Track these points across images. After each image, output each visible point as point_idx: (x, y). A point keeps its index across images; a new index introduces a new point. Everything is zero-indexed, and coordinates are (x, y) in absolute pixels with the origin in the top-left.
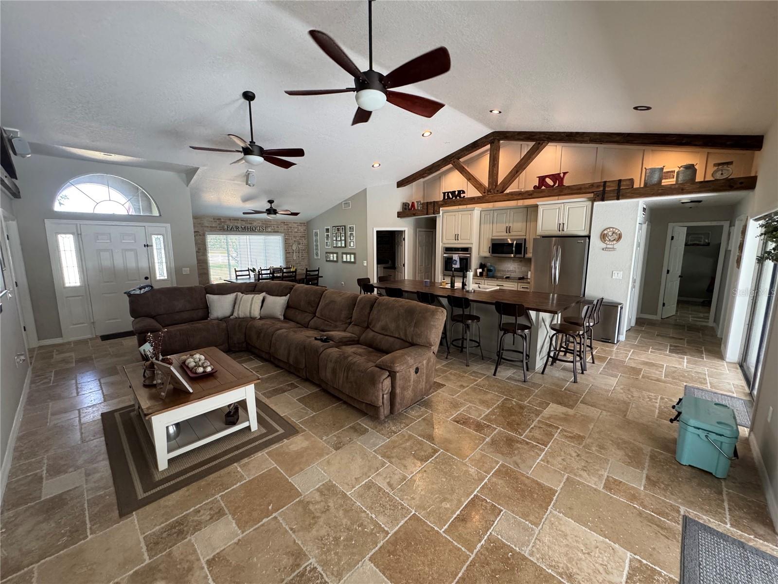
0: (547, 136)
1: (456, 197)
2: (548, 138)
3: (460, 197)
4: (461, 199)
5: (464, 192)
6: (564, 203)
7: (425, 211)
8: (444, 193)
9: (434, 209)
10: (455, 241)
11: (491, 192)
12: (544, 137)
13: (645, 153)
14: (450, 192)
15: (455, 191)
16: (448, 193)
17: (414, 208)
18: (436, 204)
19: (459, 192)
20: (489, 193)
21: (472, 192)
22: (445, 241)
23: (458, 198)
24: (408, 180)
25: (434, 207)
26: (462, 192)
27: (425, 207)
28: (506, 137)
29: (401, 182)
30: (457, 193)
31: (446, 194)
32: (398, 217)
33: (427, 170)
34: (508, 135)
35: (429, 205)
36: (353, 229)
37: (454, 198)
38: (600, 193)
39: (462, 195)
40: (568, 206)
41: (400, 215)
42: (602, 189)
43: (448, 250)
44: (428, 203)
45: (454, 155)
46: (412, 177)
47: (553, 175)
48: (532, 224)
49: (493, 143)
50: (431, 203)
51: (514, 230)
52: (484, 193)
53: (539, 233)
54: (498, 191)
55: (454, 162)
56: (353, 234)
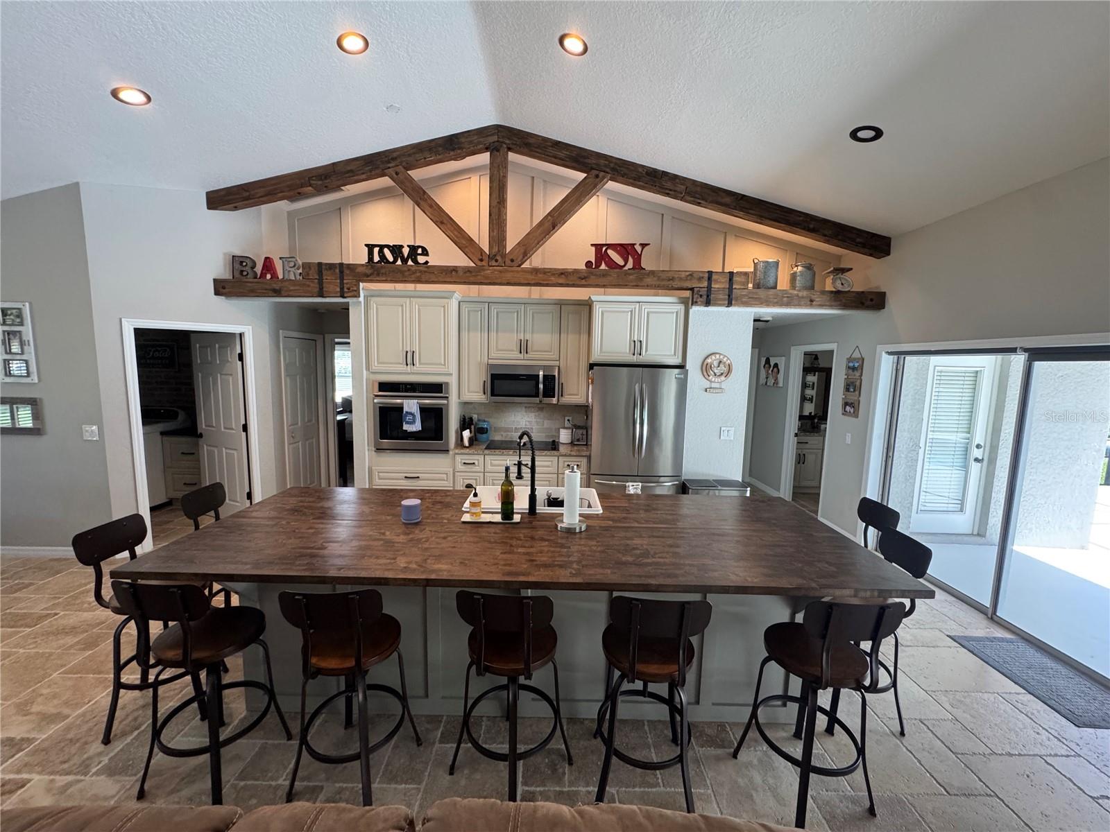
0: (612, 165)
1: (405, 261)
2: (613, 169)
3: (415, 261)
4: (419, 268)
5: (425, 252)
6: (639, 302)
7: (315, 286)
8: (370, 248)
9: (342, 284)
10: (403, 368)
11: (496, 261)
12: (606, 166)
13: (727, 237)
14: (388, 246)
15: (402, 247)
16: (382, 247)
17: (274, 275)
18: (347, 272)
19: (413, 249)
20: (494, 263)
21: (443, 252)
22: (375, 366)
23: (410, 262)
24: (248, 194)
25: (342, 279)
26: (420, 251)
27: (314, 275)
28: (528, 145)
29: (223, 193)
30: (406, 251)
31: (376, 250)
32: (217, 293)
33: (314, 178)
34: (532, 141)
35: (324, 272)
36: (20, 315)
37: (399, 262)
38: (704, 292)
39: (421, 259)
40: (646, 309)
41: (224, 288)
42: (705, 284)
43: (384, 386)
44: (324, 267)
45: (395, 155)
46: (263, 187)
47: (621, 245)
48: (570, 340)
49: (498, 151)
50: (331, 266)
51: (535, 349)
52: (481, 260)
53: (597, 357)
54: (512, 260)
55: (397, 173)
56: (20, 332)
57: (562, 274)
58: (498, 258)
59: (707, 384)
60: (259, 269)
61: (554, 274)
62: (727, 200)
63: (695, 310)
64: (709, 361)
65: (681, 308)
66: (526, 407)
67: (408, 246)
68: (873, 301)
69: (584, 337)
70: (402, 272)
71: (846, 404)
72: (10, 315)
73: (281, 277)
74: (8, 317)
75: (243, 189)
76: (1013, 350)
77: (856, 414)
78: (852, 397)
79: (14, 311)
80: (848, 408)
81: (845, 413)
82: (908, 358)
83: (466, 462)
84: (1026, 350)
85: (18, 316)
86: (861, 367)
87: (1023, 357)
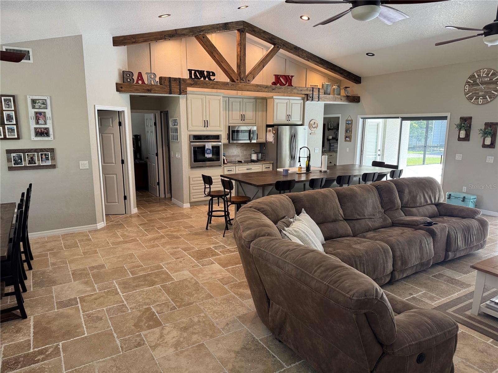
0: (283, 43)
1: (205, 78)
2: (283, 45)
3: (210, 79)
4: (211, 82)
5: (214, 74)
6: (289, 99)
7: (167, 89)
8: (190, 71)
12: (281, 43)
14: (198, 71)
15: (204, 71)
16: (195, 71)
17: (143, 82)
18: (182, 82)
19: (208, 72)
21: (221, 77)
22: (191, 128)
23: (207, 79)
24: (135, 40)
25: (180, 86)
26: (211, 74)
27: (167, 83)
28: (254, 31)
29: (122, 38)
30: (205, 73)
31: (193, 72)
32: (118, 90)
33: (167, 36)
34: (256, 29)
35: (172, 82)
36: (44, 103)
37: (202, 79)
38: (311, 95)
39: (212, 78)
40: (292, 101)
41: (122, 88)
42: (312, 93)
43: (197, 138)
44: (172, 79)
45: (203, 29)
46: (143, 38)
47: (284, 76)
48: (259, 114)
49: (243, 32)
50: (175, 79)
51: (247, 119)
52: (237, 80)
53: (275, 122)
54: (249, 81)
55: (203, 37)
56: (45, 112)
57: (267, 87)
58: (244, 79)
59: (310, 132)
60: (135, 77)
61: (263, 87)
62: (318, 60)
63: (308, 103)
64: (311, 122)
65: (302, 101)
66: (237, 145)
67: (207, 72)
68: (355, 99)
69: (265, 113)
70: (206, 84)
71: (346, 137)
72: (38, 103)
73: (146, 82)
74: (36, 104)
75: (132, 37)
76: (398, 118)
77: (350, 141)
78: (348, 135)
79: (41, 101)
80: (347, 139)
81: (346, 141)
82: (367, 120)
83: (229, 170)
84: (401, 118)
85: (44, 104)
86: (352, 123)
87: (400, 120)
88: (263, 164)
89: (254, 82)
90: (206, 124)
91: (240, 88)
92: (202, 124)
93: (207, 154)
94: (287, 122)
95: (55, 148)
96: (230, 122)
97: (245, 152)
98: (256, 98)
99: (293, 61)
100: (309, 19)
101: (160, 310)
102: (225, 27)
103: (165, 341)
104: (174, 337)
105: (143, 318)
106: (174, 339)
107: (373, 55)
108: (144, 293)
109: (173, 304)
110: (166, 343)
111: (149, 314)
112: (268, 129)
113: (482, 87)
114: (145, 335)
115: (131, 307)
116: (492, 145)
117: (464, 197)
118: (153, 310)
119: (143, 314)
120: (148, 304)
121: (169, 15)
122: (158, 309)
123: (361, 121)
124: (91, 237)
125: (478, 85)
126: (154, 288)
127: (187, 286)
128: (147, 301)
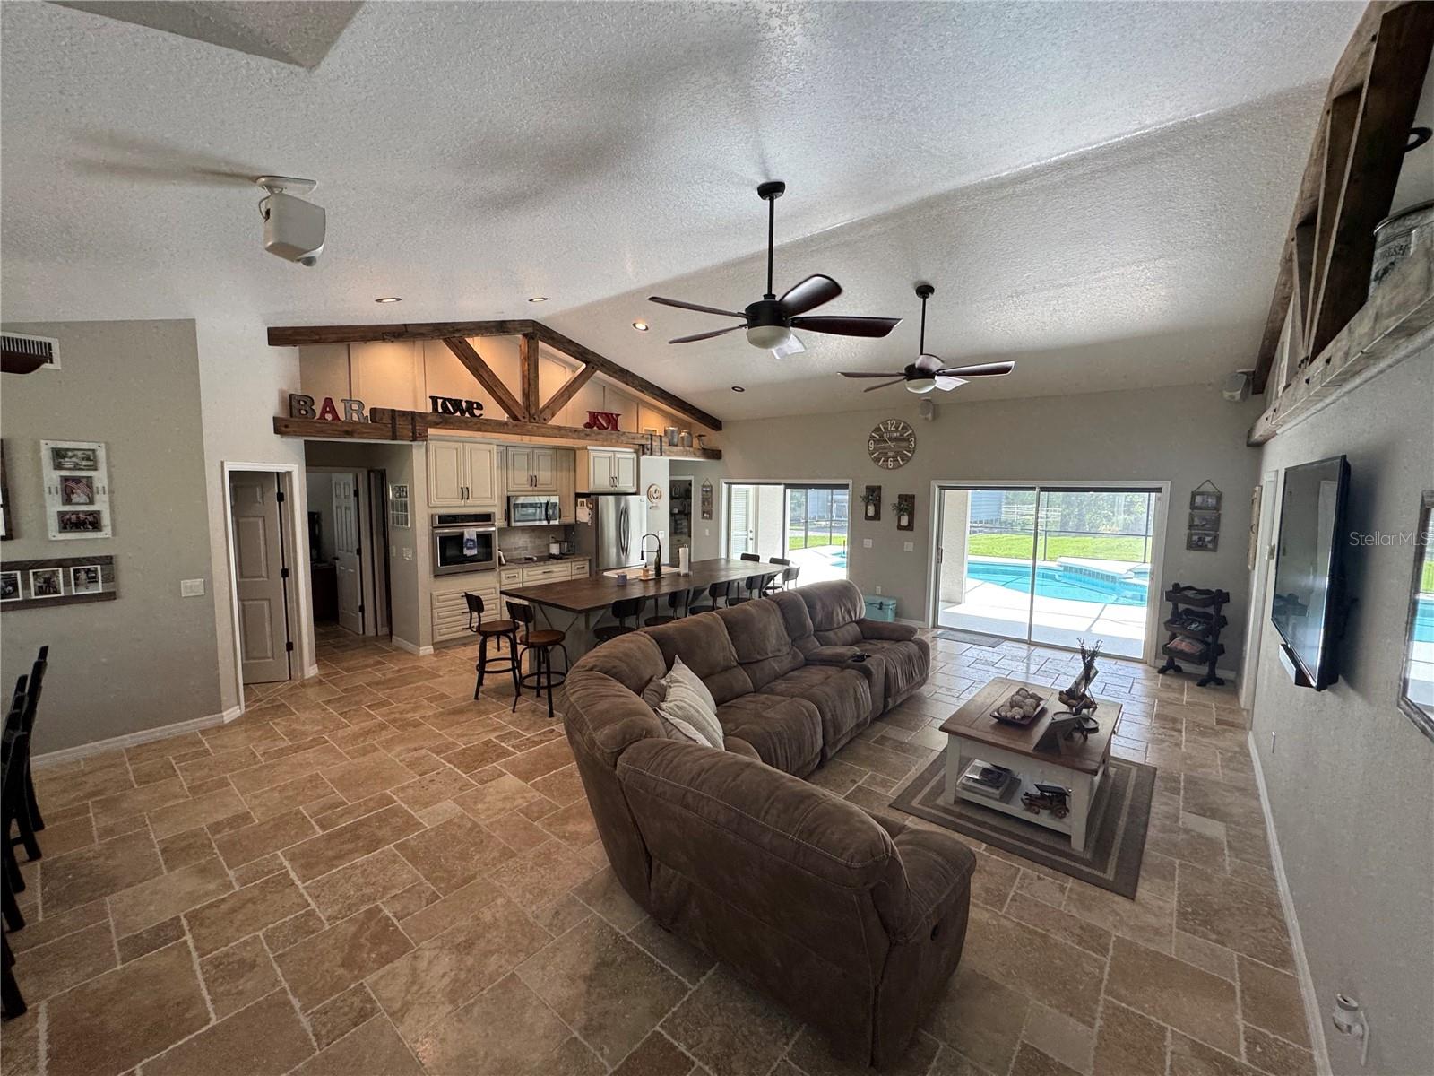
0: (601, 361)
1: (463, 413)
2: (602, 364)
3: (472, 415)
4: (475, 420)
5: (480, 407)
6: (614, 451)
7: (387, 430)
8: (434, 399)
9: (414, 428)
10: (458, 502)
12: (598, 362)
14: (450, 400)
15: (461, 401)
16: (444, 400)
17: (336, 417)
18: (418, 418)
19: (469, 403)
20: (533, 420)
21: (493, 411)
22: (434, 501)
23: (467, 415)
24: (317, 337)
25: (414, 425)
26: (475, 406)
27: (387, 420)
28: (553, 339)
29: (290, 332)
30: (464, 404)
31: (440, 401)
32: (277, 431)
33: (387, 334)
34: (555, 336)
35: (397, 418)
36: (90, 459)
37: (458, 414)
38: (649, 447)
39: (477, 412)
40: (618, 455)
41: (286, 426)
42: (649, 442)
43: (446, 519)
44: (397, 414)
45: (459, 327)
46: (336, 334)
47: (605, 414)
48: (563, 475)
49: (533, 339)
50: (404, 413)
51: (541, 482)
52: (524, 417)
53: (592, 488)
54: (545, 419)
55: (460, 342)
56: (89, 478)
58: (536, 417)
59: (650, 504)
60: (318, 408)
62: (658, 393)
63: (643, 458)
64: (651, 490)
65: (634, 455)
66: (522, 530)
67: (466, 401)
68: (715, 454)
69: (572, 473)
70: (466, 423)
71: (704, 512)
72: (71, 457)
73: (342, 416)
74: (67, 460)
75: (312, 332)
76: (780, 484)
77: (710, 518)
78: (706, 508)
79: (79, 453)
80: (705, 515)
81: (703, 517)
82: (733, 486)
83: (510, 575)
84: (785, 484)
85: (88, 459)
86: (711, 491)
87: (782, 487)
88: (574, 561)
89: (553, 422)
90: (465, 493)
91: (528, 431)
92: (457, 493)
93: (468, 548)
94: (612, 490)
95: (116, 556)
96: (510, 489)
97: (538, 542)
98: (557, 449)
99: (615, 390)
100: (647, 329)
101: (402, 910)
102: (500, 328)
103: (425, 990)
104: (444, 975)
105: (362, 940)
106: (446, 980)
107: (743, 390)
108: (358, 871)
109: (428, 888)
110: (428, 993)
111: (376, 924)
112: (580, 500)
113: (892, 444)
114: (375, 984)
115: (328, 914)
116: (910, 527)
117: (881, 603)
118: (387, 912)
119: (361, 927)
120: (371, 899)
121: (398, 300)
122: (398, 906)
123: (725, 487)
124: (207, 746)
125: (885, 441)
126: (381, 853)
127: (454, 837)
128: (367, 891)
